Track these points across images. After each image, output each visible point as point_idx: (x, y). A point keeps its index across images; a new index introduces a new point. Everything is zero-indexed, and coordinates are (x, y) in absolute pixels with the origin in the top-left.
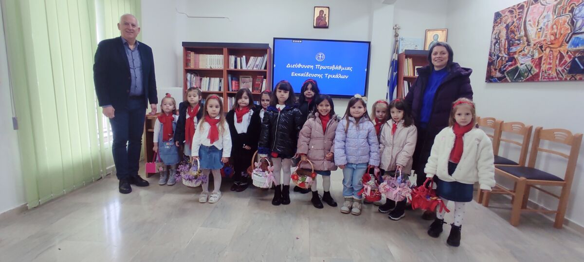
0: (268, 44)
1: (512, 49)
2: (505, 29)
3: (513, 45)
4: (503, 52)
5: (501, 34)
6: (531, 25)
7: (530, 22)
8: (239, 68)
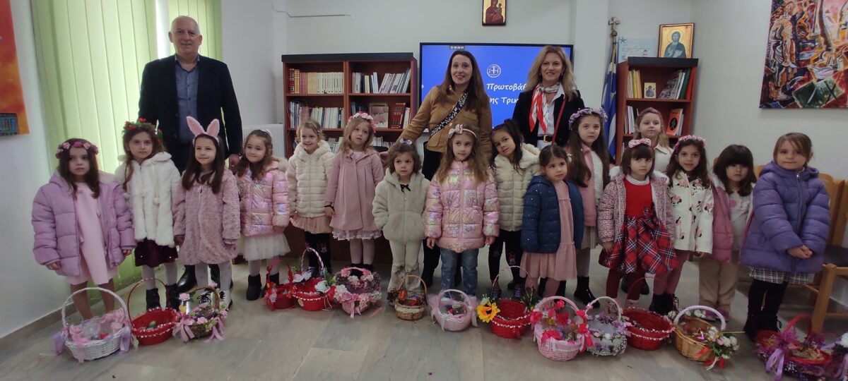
0: (412, 53)
1: (803, 55)
2: (790, 23)
3: (804, 49)
4: (788, 60)
5: (785, 31)
6: (829, 18)
7: (827, 14)
8: (367, 91)
